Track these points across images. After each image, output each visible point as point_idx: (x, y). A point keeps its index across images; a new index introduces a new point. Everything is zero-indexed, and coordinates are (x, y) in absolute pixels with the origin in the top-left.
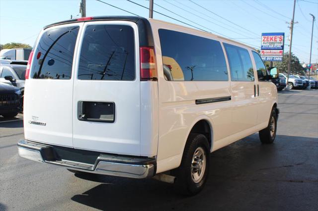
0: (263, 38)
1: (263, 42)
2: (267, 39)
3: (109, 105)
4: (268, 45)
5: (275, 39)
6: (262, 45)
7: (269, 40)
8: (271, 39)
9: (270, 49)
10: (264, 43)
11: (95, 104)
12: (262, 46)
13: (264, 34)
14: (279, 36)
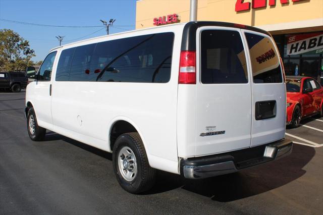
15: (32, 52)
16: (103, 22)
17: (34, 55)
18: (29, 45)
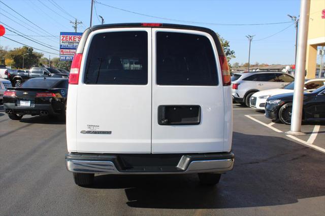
0: (62, 38)
1: (61, 41)
2: (66, 38)
3: (191, 109)
4: (67, 44)
5: (74, 38)
6: (61, 44)
7: (68, 39)
8: (70, 38)
9: (69, 49)
10: (63, 42)
11: (175, 109)
12: (61, 46)
13: (62, 34)
14: (78, 36)
15: (232, 53)
16: (291, 17)
17: (234, 57)
18: (229, 46)
